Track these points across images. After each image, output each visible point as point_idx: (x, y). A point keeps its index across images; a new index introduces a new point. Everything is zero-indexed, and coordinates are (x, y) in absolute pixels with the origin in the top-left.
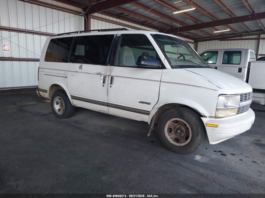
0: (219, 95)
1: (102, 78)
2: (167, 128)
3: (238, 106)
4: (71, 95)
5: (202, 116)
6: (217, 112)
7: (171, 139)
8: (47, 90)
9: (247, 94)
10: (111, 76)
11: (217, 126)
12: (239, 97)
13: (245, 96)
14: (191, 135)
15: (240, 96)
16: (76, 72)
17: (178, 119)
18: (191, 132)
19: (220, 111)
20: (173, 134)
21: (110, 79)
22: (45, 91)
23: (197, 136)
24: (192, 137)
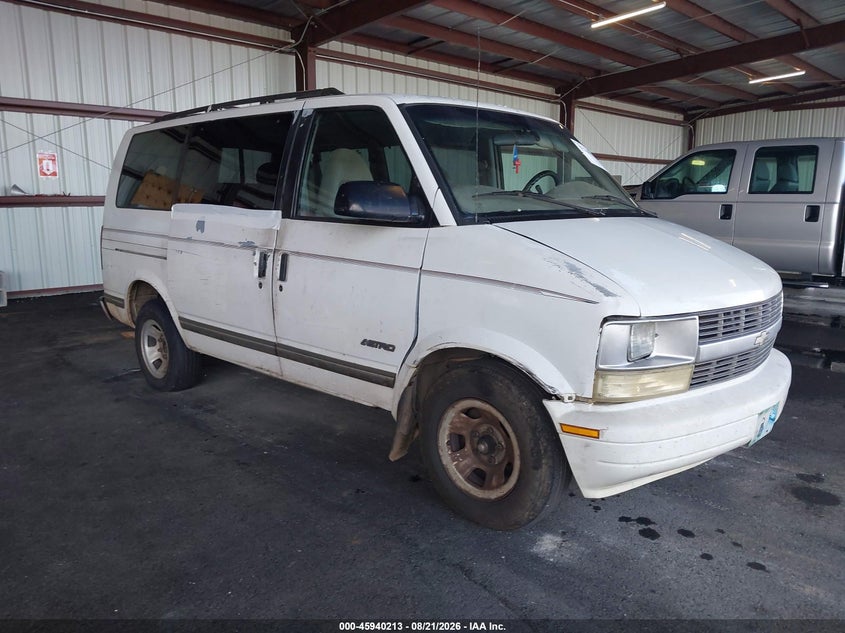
0: (606, 320)
1: (257, 258)
2: (447, 432)
3: (693, 359)
4: (182, 315)
5: (550, 397)
6: (600, 381)
7: (461, 472)
8: (123, 300)
9: (739, 312)
10: (281, 253)
11: (596, 434)
12: (694, 325)
13: (723, 317)
14: (517, 463)
15: (697, 321)
16: (189, 239)
17: (478, 404)
18: (517, 452)
19: (612, 380)
20: (468, 456)
21: (280, 263)
22: (119, 303)
23: (537, 467)
24: (521, 471)
